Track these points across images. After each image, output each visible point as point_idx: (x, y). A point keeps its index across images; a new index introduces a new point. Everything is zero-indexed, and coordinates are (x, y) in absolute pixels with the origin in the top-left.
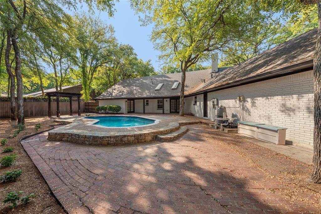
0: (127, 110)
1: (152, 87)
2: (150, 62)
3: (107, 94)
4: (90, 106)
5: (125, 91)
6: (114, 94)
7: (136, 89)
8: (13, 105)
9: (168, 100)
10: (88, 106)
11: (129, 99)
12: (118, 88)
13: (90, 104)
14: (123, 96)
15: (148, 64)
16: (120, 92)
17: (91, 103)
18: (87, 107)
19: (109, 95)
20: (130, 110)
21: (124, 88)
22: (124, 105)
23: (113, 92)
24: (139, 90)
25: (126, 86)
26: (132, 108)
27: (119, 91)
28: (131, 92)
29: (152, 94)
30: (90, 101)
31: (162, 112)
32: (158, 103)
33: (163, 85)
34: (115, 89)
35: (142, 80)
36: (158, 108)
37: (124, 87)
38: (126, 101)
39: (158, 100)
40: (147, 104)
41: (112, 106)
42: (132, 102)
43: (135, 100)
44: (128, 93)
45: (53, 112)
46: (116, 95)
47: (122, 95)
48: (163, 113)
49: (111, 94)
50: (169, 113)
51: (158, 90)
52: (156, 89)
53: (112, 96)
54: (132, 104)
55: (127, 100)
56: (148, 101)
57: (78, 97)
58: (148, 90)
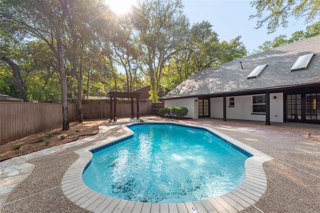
0: (198, 113)
1: (241, 75)
2: (238, 40)
3: (174, 92)
4: (157, 107)
5: (196, 86)
6: (181, 92)
7: (212, 81)
8: (80, 107)
9: (280, 95)
10: (156, 107)
11: (202, 97)
12: (189, 83)
13: (157, 105)
14: (193, 93)
15: (234, 43)
16: (190, 88)
17: (158, 103)
18: (154, 109)
19: (176, 93)
20: (203, 114)
21: (196, 83)
22: (192, 107)
23: (181, 89)
24: (218, 82)
25: (200, 79)
26: (206, 111)
27: (188, 87)
28: (205, 87)
29: (241, 86)
30: (157, 102)
31: (265, 120)
32: (254, 102)
33: (265, 68)
34: (184, 86)
35: (223, 67)
36: (254, 111)
37: (196, 81)
38: (196, 101)
39: (254, 98)
40: (232, 104)
41: (176, 107)
42: (206, 101)
43: (211, 99)
44: (201, 88)
45: (122, 115)
46: (184, 93)
47: (192, 91)
48: (268, 122)
49: (179, 92)
50: (282, 121)
51: (255, 77)
52: (251, 75)
53: (179, 95)
54: (206, 104)
55: (197, 98)
56: (233, 99)
57: (136, 97)
58: (233, 80)
